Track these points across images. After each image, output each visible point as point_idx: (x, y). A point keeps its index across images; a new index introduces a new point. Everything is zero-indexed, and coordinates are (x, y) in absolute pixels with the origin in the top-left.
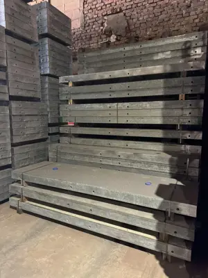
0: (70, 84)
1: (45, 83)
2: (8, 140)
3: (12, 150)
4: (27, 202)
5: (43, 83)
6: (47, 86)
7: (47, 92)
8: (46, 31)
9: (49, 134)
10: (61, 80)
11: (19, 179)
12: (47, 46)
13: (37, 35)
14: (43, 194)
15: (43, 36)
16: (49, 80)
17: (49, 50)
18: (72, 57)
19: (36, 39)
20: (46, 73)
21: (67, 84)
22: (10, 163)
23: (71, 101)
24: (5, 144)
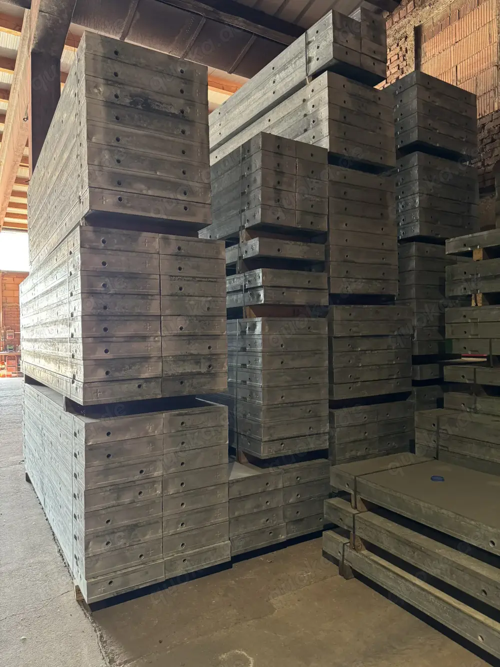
0: (478, 255)
1: (409, 257)
2: (324, 394)
3: (331, 417)
4: (365, 552)
5: (403, 258)
6: (413, 264)
7: (412, 279)
8: (414, 137)
9: (415, 383)
10: (452, 246)
11: (347, 489)
12: (415, 172)
13: (394, 150)
14: (408, 543)
15: (405, 150)
16: (418, 249)
17: (421, 179)
18: (477, 187)
19: (392, 161)
20: (411, 235)
21: (470, 254)
22: (326, 445)
23: (480, 297)
24: (317, 402)
